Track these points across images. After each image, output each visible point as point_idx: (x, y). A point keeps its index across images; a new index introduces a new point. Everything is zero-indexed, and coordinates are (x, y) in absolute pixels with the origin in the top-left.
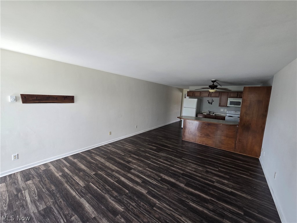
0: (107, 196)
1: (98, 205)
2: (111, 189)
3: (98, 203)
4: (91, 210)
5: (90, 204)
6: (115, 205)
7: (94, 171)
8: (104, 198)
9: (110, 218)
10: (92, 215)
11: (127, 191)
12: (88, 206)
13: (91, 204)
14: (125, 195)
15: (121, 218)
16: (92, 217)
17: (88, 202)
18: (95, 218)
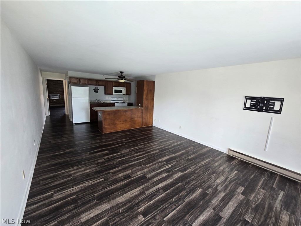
0: (187, 200)
1: (199, 207)
2: (177, 196)
3: (196, 208)
4: (207, 213)
5: (199, 216)
6: (197, 194)
7: (136, 216)
8: (189, 203)
9: (211, 198)
10: (211, 211)
11: (180, 184)
12: (203, 216)
13: (199, 214)
14: (185, 186)
15: (209, 191)
16: (214, 211)
17: (197, 218)
18: (213, 209)
